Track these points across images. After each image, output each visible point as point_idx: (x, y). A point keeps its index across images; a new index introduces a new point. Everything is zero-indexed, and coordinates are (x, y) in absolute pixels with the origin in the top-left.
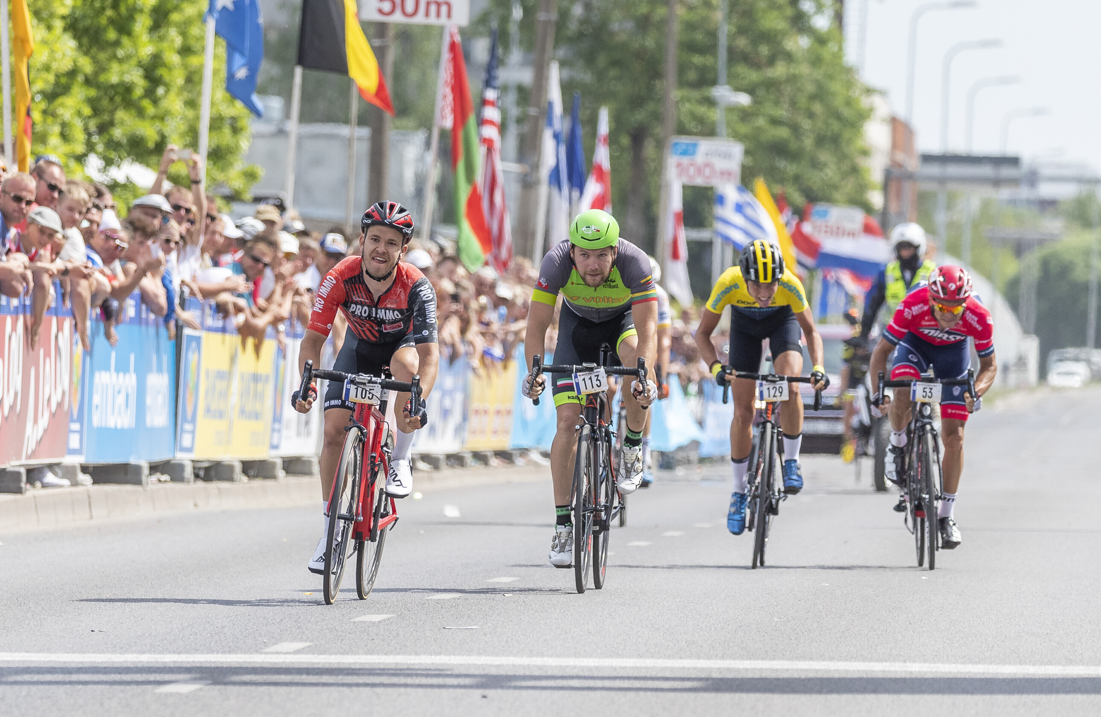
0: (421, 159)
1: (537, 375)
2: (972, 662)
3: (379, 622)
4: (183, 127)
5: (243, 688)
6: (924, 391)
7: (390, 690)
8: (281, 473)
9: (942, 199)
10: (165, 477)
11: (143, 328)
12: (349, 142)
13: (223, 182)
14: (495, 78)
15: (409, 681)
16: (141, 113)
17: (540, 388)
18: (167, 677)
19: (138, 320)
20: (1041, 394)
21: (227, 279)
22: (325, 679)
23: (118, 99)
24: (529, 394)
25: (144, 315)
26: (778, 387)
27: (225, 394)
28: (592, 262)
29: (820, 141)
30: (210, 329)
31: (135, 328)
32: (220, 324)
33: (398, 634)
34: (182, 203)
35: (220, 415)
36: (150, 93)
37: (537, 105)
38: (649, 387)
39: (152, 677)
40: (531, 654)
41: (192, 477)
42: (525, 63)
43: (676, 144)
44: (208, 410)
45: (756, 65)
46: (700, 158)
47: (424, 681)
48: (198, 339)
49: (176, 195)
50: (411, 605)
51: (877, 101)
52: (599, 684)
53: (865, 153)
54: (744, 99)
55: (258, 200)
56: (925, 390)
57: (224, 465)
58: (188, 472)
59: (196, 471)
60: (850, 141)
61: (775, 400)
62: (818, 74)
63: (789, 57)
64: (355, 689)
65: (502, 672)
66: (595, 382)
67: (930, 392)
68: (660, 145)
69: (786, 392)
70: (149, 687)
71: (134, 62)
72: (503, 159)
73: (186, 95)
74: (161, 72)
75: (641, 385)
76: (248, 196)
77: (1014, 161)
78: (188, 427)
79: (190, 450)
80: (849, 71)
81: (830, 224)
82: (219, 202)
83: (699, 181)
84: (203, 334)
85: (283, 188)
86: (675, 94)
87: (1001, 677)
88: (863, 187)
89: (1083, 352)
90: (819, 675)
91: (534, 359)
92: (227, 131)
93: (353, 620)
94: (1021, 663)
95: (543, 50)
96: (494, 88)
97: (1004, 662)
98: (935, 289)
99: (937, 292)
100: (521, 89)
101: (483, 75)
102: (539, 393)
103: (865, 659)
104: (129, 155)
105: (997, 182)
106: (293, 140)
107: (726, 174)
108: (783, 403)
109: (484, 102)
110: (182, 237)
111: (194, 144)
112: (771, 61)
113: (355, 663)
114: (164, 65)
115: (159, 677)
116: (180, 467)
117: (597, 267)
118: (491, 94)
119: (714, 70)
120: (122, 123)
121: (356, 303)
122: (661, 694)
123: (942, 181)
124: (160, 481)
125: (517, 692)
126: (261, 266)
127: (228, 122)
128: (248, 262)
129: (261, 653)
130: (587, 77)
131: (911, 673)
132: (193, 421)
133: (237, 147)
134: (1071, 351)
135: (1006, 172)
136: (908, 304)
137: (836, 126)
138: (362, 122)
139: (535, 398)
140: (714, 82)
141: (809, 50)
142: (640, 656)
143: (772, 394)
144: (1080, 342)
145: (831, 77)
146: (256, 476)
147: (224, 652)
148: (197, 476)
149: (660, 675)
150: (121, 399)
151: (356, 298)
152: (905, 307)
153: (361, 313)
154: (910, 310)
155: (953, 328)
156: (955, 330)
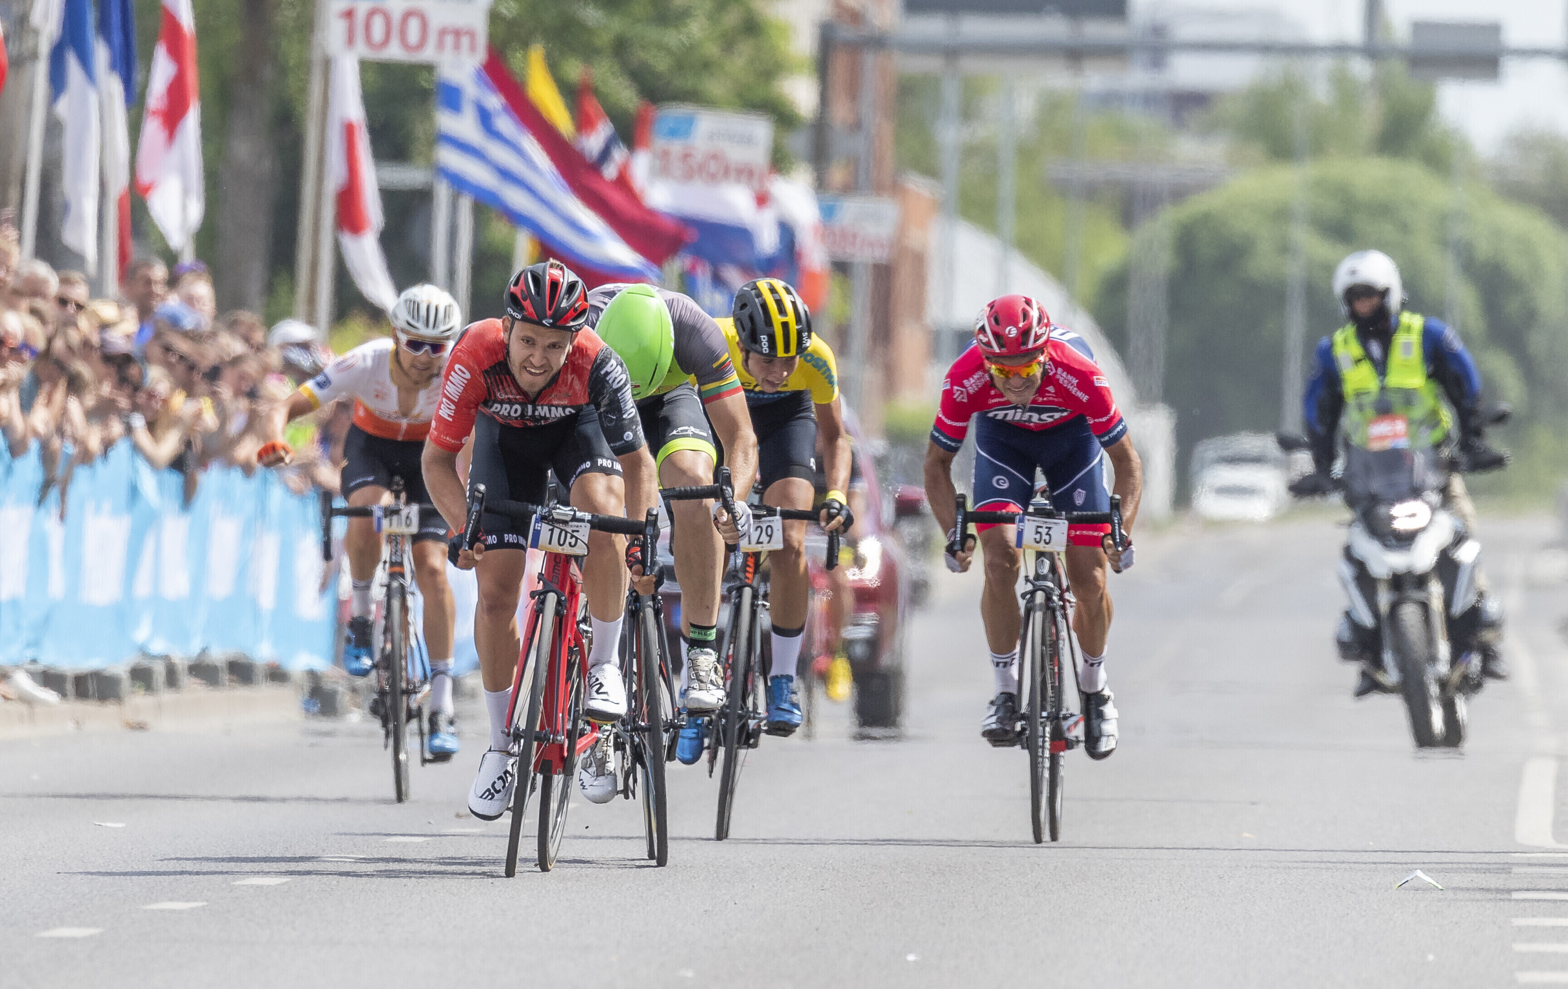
6: (1037, 532)
26: (764, 526)
56: (1040, 530)
61: (759, 548)
67: (1047, 534)
69: (778, 535)
98: (985, 339)
105: (1076, 54)
108: (772, 554)
121: (502, 402)
123: (953, 51)
135: (1097, 30)
136: (956, 378)
143: (754, 539)
151: (501, 396)
152: (952, 385)
153: (509, 413)
154: (963, 386)
155: (1040, 399)
156: (1043, 403)
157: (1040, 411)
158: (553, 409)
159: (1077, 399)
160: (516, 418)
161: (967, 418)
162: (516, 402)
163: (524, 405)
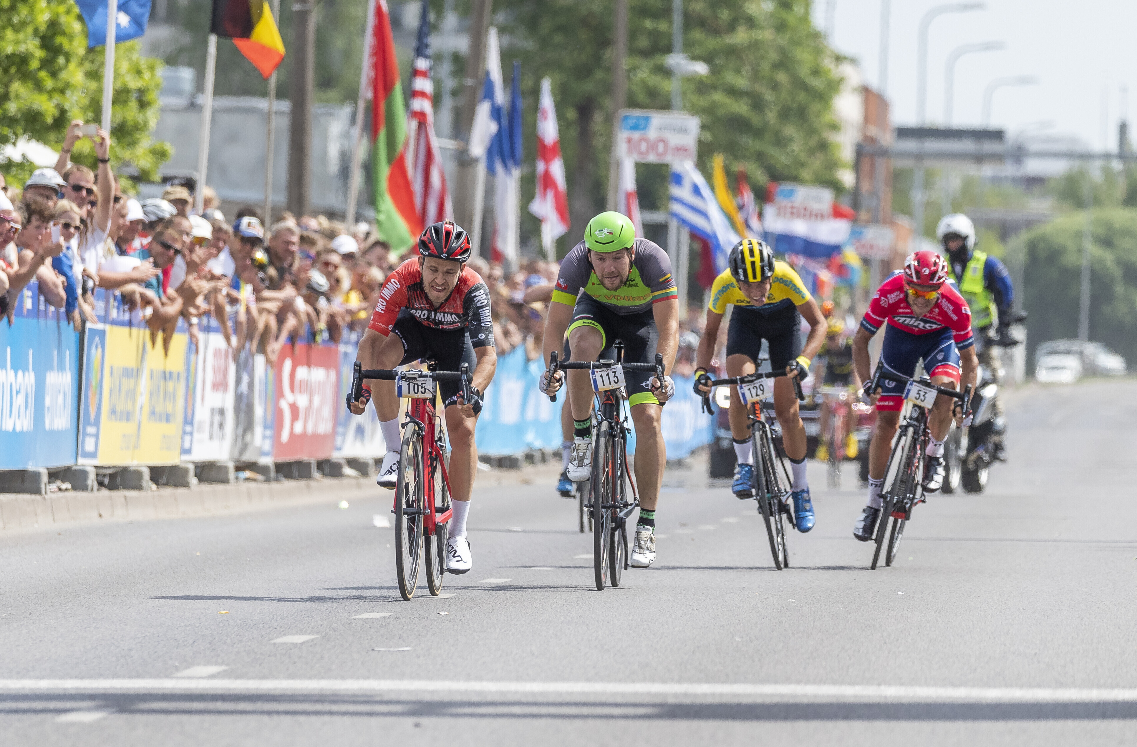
0: (346, 135)
1: (555, 371)
2: (953, 685)
3: (302, 644)
4: (86, 101)
5: (152, 717)
7: (314, 719)
8: (193, 481)
9: (919, 176)
10: (67, 485)
11: (42, 321)
12: (267, 117)
13: (129, 161)
14: (427, 46)
15: (335, 708)
16: (38, 86)
17: (557, 384)
18: (68, 705)
19: (35, 312)
20: (1029, 391)
21: (135, 268)
22: (242, 706)
23: (13, 70)
24: (546, 390)
25: (42, 307)
26: (758, 386)
27: (132, 395)
28: (609, 266)
29: (785, 114)
30: (115, 323)
31: (33, 321)
32: (126, 317)
33: (322, 657)
34: (83, 184)
35: (128, 416)
36: (47, 64)
37: (475, 76)
38: (666, 383)
39: (52, 705)
40: (468, 678)
41: (96, 484)
42: (460, 30)
43: (626, 118)
44: (113, 412)
45: (715, 31)
46: (652, 134)
47: (351, 708)
48: (102, 334)
49: (77, 174)
50: (336, 625)
51: (847, 70)
52: (544, 710)
53: (835, 127)
54: (701, 69)
55: (166, 180)
56: (920, 392)
57: (130, 471)
58: (92, 480)
59: (100, 478)
60: (818, 115)
61: (758, 399)
62: (783, 40)
63: (751, 22)
64: (275, 717)
65: (436, 698)
66: (612, 379)
67: (924, 396)
68: (609, 120)
70: (49, 716)
71: (30, 30)
72: (438, 135)
73: (88, 66)
74: (59, 40)
75: (659, 382)
76: (157, 177)
77: (997, 135)
78: (91, 430)
79: (93, 455)
80: (816, 36)
81: (796, 205)
82: (124, 182)
83: (652, 158)
84: (108, 328)
85: (196, 168)
86: (625, 63)
87: (984, 701)
88: (833, 165)
89: (1075, 345)
90: (785, 700)
91: (552, 355)
92: (133, 104)
93: (273, 641)
94: (1006, 686)
95: (481, 16)
96: (426, 57)
97: (988, 684)
98: (909, 273)
99: (911, 276)
100: (457, 58)
101: (414, 43)
102: (557, 389)
103: (835, 682)
104: (25, 131)
105: (979, 159)
106: (207, 114)
107: (681, 150)
109: (416, 73)
110: (82, 221)
111: (97, 119)
112: (731, 27)
113: (274, 689)
114: (64, 33)
115: (59, 705)
116: (84, 473)
117: (614, 269)
118: (422, 64)
119: (669, 36)
120: (17, 97)
121: (416, 309)
122: (612, 722)
123: (919, 157)
124: (60, 489)
125: (453, 721)
126: (172, 252)
127: (135, 95)
128: (158, 248)
129: (172, 678)
130: (529, 45)
131: (886, 697)
132: (97, 423)
133: (146, 123)
134: (1062, 344)
135: (989, 147)
136: (884, 292)
137: (802, 97)
138: (280, 95)
139: (552, 394)
140: (668, 50)
141: (772, 15)
142: (588, 680)
143: (754, 393)
144: (1072, 334)
145: (796, 43)
146: (167, 484)
147: (130, 677)
148: (101, 484)
149: (611, 700)
150: (20, 400)
151: (416, 305)
152: (881, 296)
153: (420, 316)
154: (886, 298)
155: (929, 315)
156: (930, 317)
157: (926, 322)
158: (446, 315)
159: (951, 319)
160: (424, 319)
161: (885, 318)
162: (425, 309)
163: (429, 311)
